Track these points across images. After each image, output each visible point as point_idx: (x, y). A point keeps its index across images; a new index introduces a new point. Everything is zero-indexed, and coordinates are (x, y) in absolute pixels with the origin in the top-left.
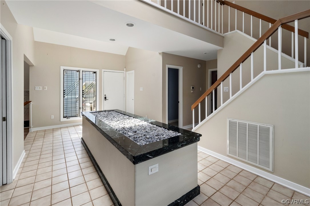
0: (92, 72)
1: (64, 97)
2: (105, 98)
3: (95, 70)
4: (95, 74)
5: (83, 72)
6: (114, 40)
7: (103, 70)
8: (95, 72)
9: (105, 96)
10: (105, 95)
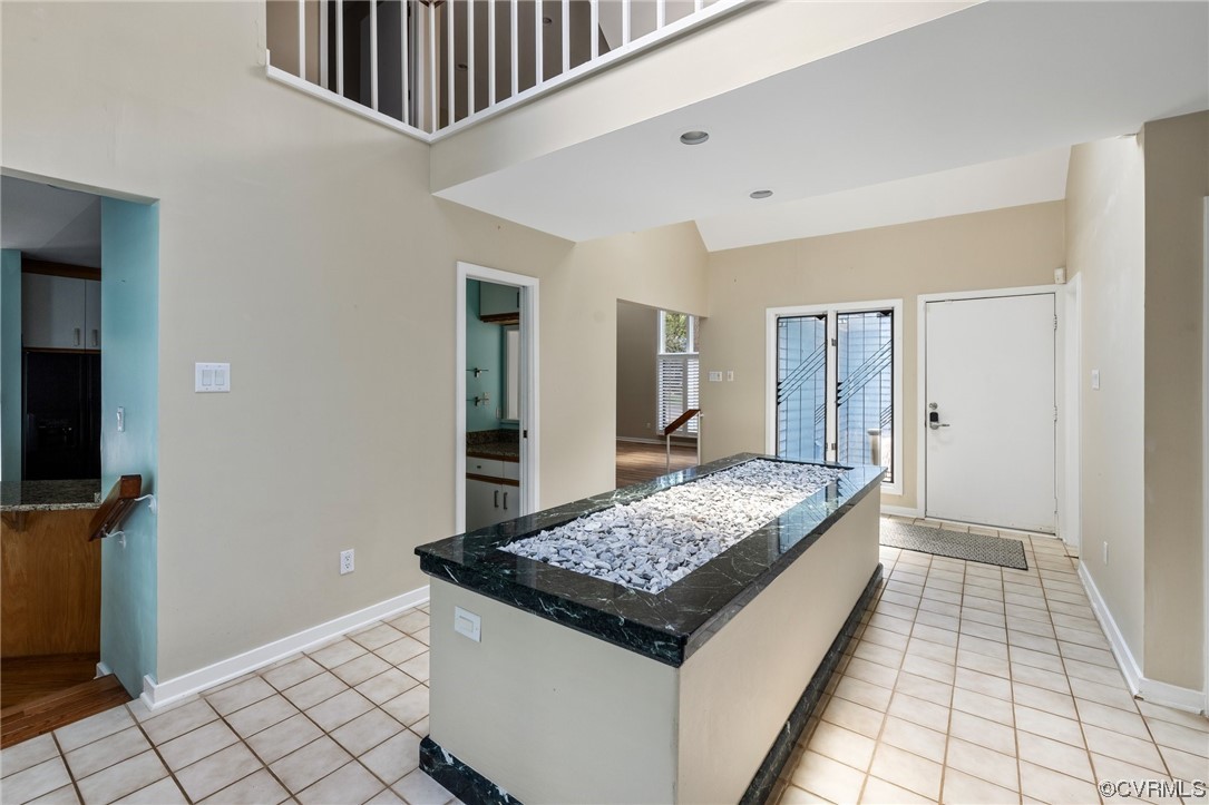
0: (875, 314)
1: (778, 403)
2: (934, 417)
3: (885, 305)
4: (888, 319)
5: (840, 317)
6: (768, 193)
7: (921, 299)
8: (887, 313)
9: (930, 410)
10: (935, 406)
